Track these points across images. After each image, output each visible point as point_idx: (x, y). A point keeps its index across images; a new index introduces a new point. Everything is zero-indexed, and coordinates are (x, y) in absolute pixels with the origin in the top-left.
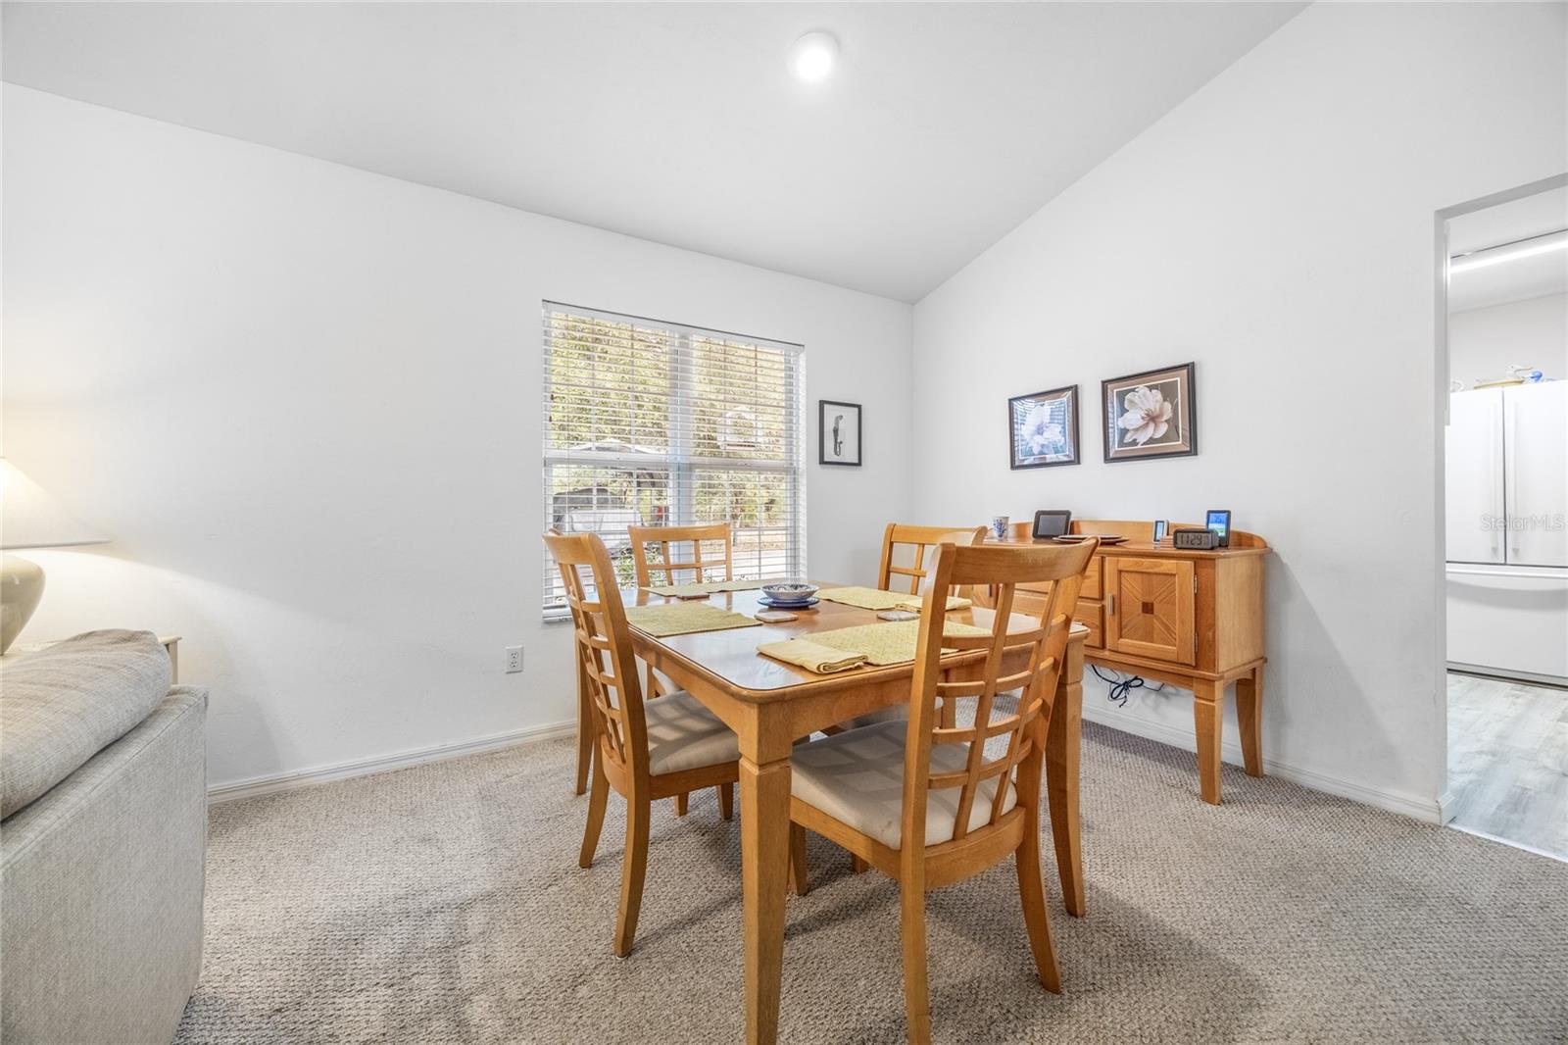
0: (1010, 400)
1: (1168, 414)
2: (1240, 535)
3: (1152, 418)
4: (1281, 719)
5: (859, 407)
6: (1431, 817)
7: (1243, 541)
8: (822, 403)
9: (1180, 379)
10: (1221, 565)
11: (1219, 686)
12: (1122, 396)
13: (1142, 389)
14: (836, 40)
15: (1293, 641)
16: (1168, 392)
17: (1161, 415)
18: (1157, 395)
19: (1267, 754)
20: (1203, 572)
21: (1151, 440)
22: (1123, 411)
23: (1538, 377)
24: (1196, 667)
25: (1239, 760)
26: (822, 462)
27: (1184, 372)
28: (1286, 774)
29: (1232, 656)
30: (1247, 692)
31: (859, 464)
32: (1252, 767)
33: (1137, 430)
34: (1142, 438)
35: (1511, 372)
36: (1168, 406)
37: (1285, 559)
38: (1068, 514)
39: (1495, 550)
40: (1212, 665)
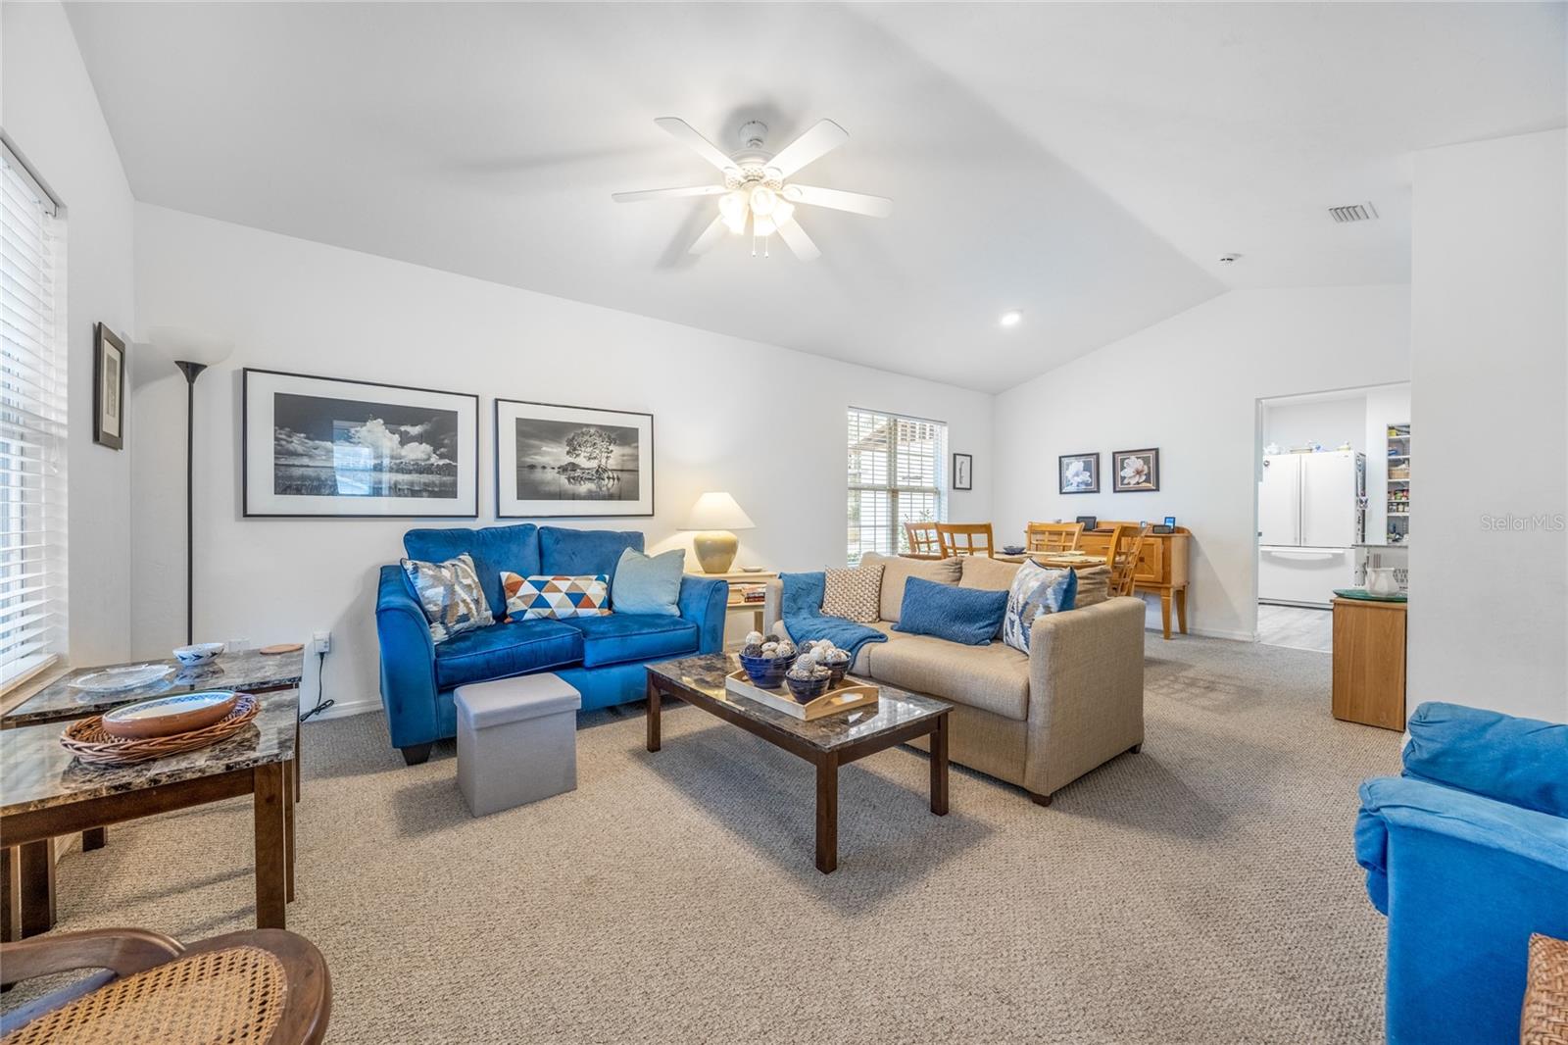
0: (1060, 458)
1: (1146, 471)
2: (1178, 528)
3: (1139, 473)
4: (1195, 609)
5: (971, 456)
6: (1251, 640)
7: (1180, 530)
8: (955, 455)
9: (1151, 455)
10: (1173, 539)
11: (1172, 590)
12: (1123, 460)
13: (1133, 458)
14: (1021, 311)
15: (1200, 575)
16: (1146, 461)
17: (1142, 471)
18: (1141, 462)
19: (1188, 625)
20: (1166, 543)
21: (1138, 483)
22: (1123, 468)
23: (1318, 448)
24: (1162, 583)
25: (1178, 630)
26: (954, 488)
27: (1154, 452)
28: (1196, 632)
29: (1176, 580)
30: (1181, 595)
31: (970, 489)
32: (1183, 630)
33: (1130, 478)
34: (1133, 481)
35: (1306, 444)
36: (1146, 467)
37: (1197, 538)
38: (1094, 518)
39: (1296, 539)
40: (1170, 583)
